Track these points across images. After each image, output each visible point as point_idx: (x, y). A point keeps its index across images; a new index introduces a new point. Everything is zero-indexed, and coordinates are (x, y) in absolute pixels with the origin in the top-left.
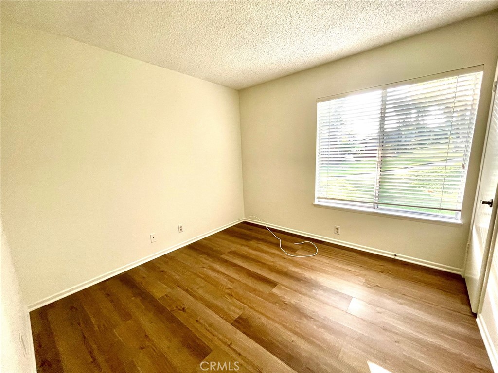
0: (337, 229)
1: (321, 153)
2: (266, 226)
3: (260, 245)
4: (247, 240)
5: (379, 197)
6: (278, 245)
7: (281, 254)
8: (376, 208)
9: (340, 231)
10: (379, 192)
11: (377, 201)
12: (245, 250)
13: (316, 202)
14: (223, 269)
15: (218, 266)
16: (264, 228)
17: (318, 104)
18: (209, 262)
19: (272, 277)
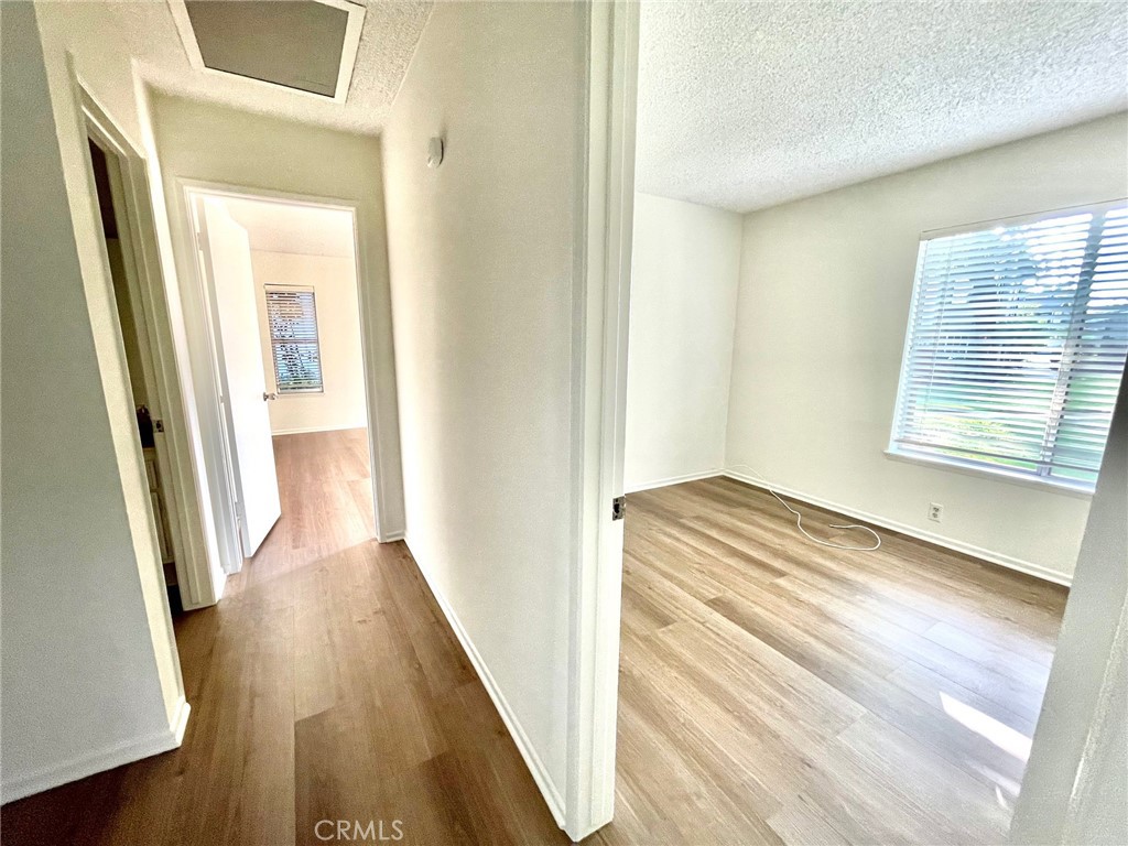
0: (935, 509)
1: (917, 348)
2: (771, 489)
3: (755, 518)
4: (728, 505)
5: (1055, 450)
6: (793, 523)
7: (798, 536)
8: (1044, 474)
9: (941, 516)
10: (1056, 439)
11: (1047, 460)
12: (724, 519)
13: (892, 449)
14: (685, 538)
15: (674, 531)
16: (767, 492)
17: (922, 243)
18: (659, 523)
19: (778, 564)
